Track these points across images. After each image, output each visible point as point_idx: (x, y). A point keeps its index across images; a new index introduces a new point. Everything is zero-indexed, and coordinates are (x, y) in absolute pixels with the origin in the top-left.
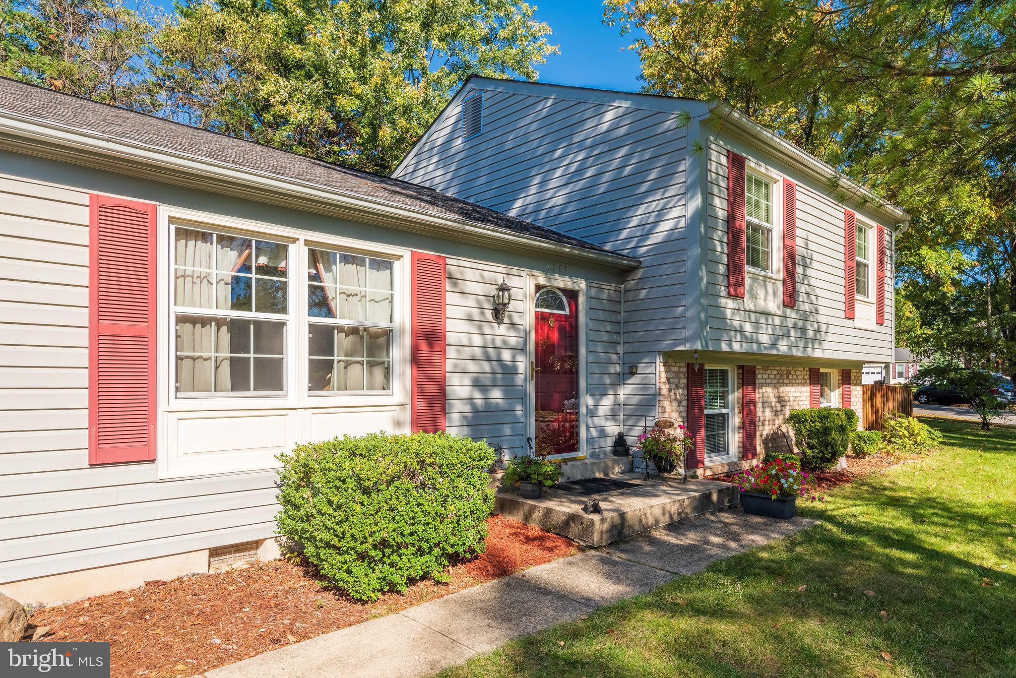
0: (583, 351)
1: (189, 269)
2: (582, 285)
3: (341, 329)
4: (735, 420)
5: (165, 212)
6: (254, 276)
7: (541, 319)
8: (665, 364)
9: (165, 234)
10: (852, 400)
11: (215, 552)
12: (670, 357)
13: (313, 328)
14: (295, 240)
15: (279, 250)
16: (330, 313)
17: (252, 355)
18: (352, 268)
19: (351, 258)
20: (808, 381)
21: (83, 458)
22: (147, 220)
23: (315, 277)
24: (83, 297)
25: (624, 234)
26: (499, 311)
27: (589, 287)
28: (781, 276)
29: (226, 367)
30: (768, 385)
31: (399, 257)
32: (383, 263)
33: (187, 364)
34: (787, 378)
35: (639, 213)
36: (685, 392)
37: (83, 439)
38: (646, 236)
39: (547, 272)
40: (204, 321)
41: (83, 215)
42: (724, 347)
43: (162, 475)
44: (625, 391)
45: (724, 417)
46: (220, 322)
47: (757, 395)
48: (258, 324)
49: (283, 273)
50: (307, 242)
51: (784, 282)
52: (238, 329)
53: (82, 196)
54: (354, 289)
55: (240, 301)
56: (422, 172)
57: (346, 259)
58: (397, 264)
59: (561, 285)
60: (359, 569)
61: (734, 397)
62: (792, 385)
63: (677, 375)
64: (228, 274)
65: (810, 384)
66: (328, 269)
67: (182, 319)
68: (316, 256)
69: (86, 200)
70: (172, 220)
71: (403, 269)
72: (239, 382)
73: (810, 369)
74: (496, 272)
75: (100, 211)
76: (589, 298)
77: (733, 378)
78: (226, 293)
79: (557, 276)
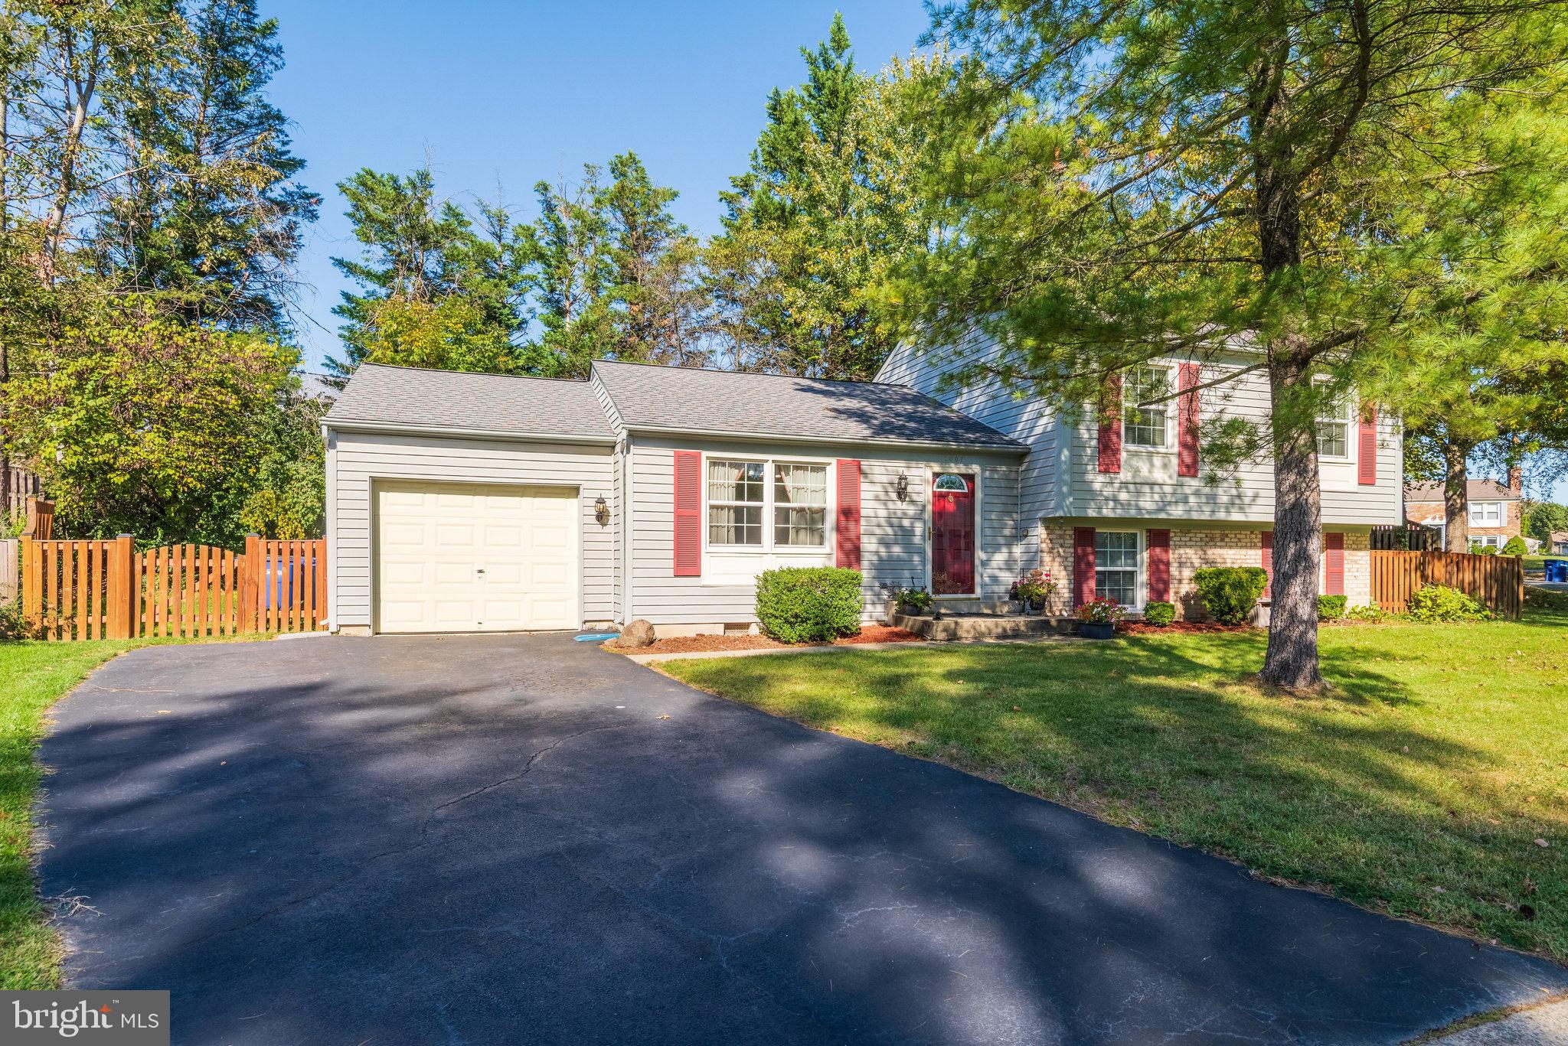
0: (978, 519)
1: (715, 481)
2: (975, 469)
3: (794, 509)
4: (1143, 577)
5: (705, 454)
6: (746, 482)
7: (939, 497)
8: (1047, 528)
9: (705, 464)
10: (1345, 566)
11: (728, 626)
12: (1050, 523)
13: (777, 509)
14: (767, 461)
15: (758, 466)
16: (788, 500)
17: (745, 525)
18: (800, 472)
19: (799, 467)
20: (1260, 544)
21: (671, 573)
22: (698, 457)
23: (778, 480)
24: (671, 498)
25: (1020, 427)
26: (902, 493)
27: (983, 471)
28: (1176, 449)
29: (732, 531)
30: (1191, 547)
31: (829, 464)
32: (819, 468)
33: (714, 529)
34: (1222, 540)
35: (1028, 410)
36: (1072, 550)
37: (671, 563)
38: (1032, 428)
39: (942, 462)
40: (722, 508)
41: (671, 461)
42: (1091, 513)
43: (703, 583)
44: (1018, 550)
45: (1131, 576)
46: (729, 508)
47: (1171, 556)
48: (748, 508)
49: (761, 479)
50: (773, 461)
51: (1180, 455)
52: (738, 511)
53: (671, 452)
54: (801, 485)
55: (739, 496)
56: (897, 371)
57: (797, 468)
58: (828, 468)
59: (956, 471)
60: (787, 627)
61: (1144, 556)
62: (1231, 547)
63: (1061, 537)
64: (733, 482)
65: (1262, 547)
66: (787, 474)
67: (712, 507)
68: (780, 468)
69: (672, 454)
70: (708, 458)
71: (832, 471)
72: (739, 539)
73: (1263, 533)
74: (898, 466)
75: (677, 457)
76: (984, 479)
77: (1142, 540)
78: (732, 492)
79: (952, 465)
